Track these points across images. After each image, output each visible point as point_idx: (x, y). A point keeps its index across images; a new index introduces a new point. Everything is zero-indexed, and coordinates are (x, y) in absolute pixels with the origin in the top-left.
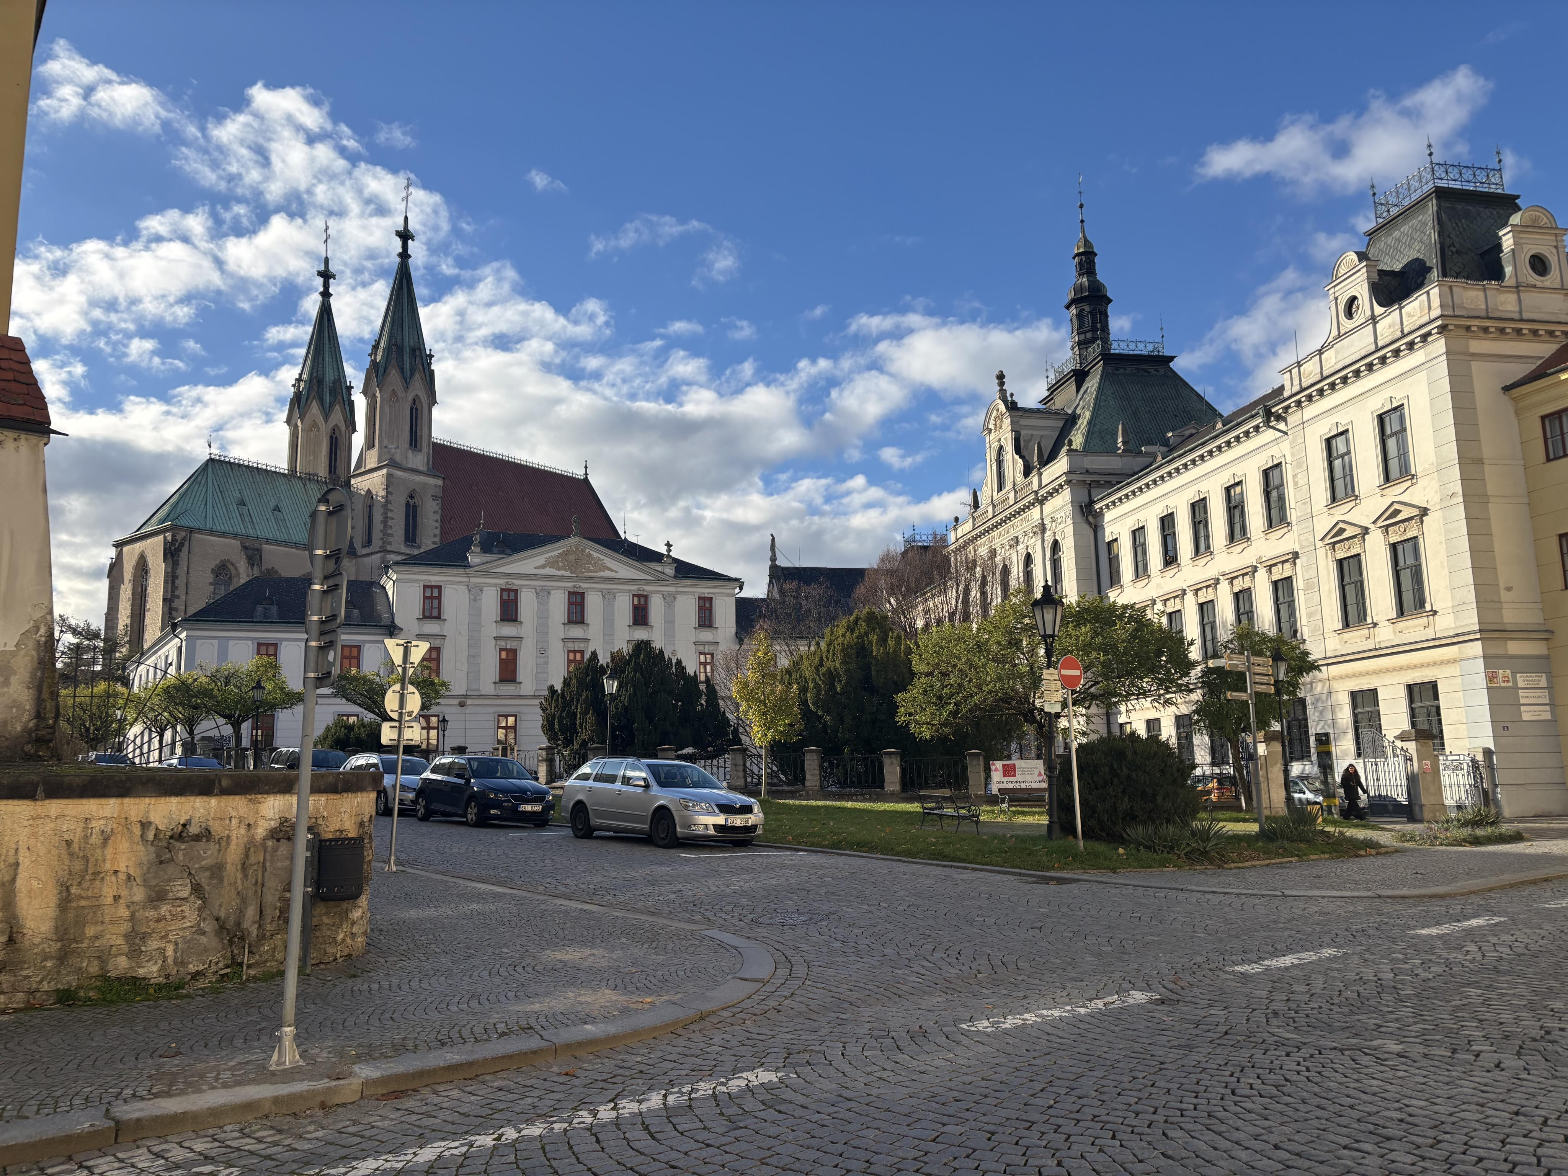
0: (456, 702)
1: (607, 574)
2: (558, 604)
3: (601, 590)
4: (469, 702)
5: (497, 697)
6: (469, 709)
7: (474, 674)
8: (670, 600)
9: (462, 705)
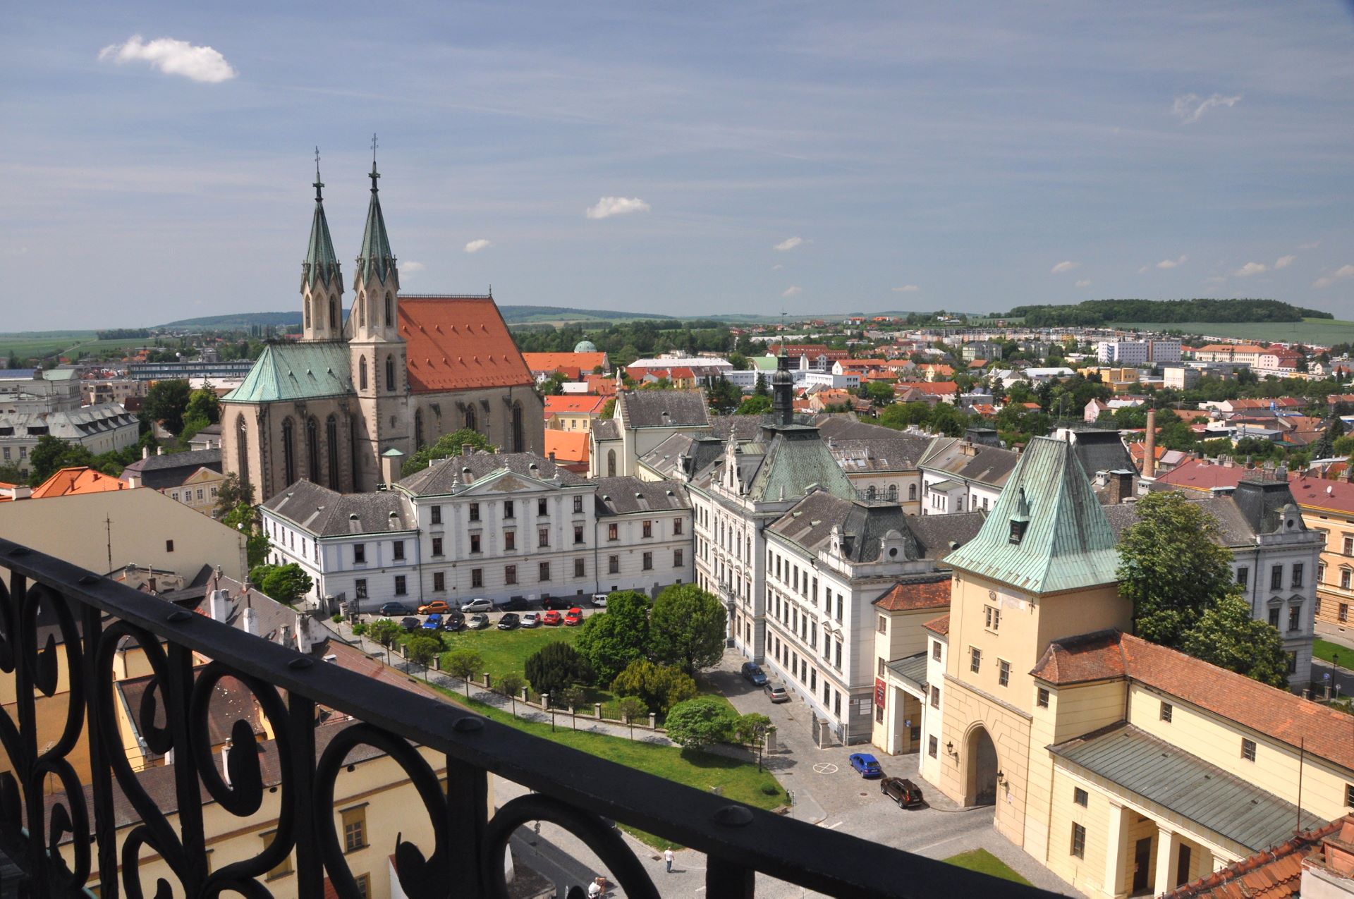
0: (451, 565)
1: (525, 490)
2: (500, 509)
3: (522, 498)
4: (457, 564)
5: (471, 560)
6: (458, 568)
7: (459, 550)
8: (559, 499)
9: (454, 566)
